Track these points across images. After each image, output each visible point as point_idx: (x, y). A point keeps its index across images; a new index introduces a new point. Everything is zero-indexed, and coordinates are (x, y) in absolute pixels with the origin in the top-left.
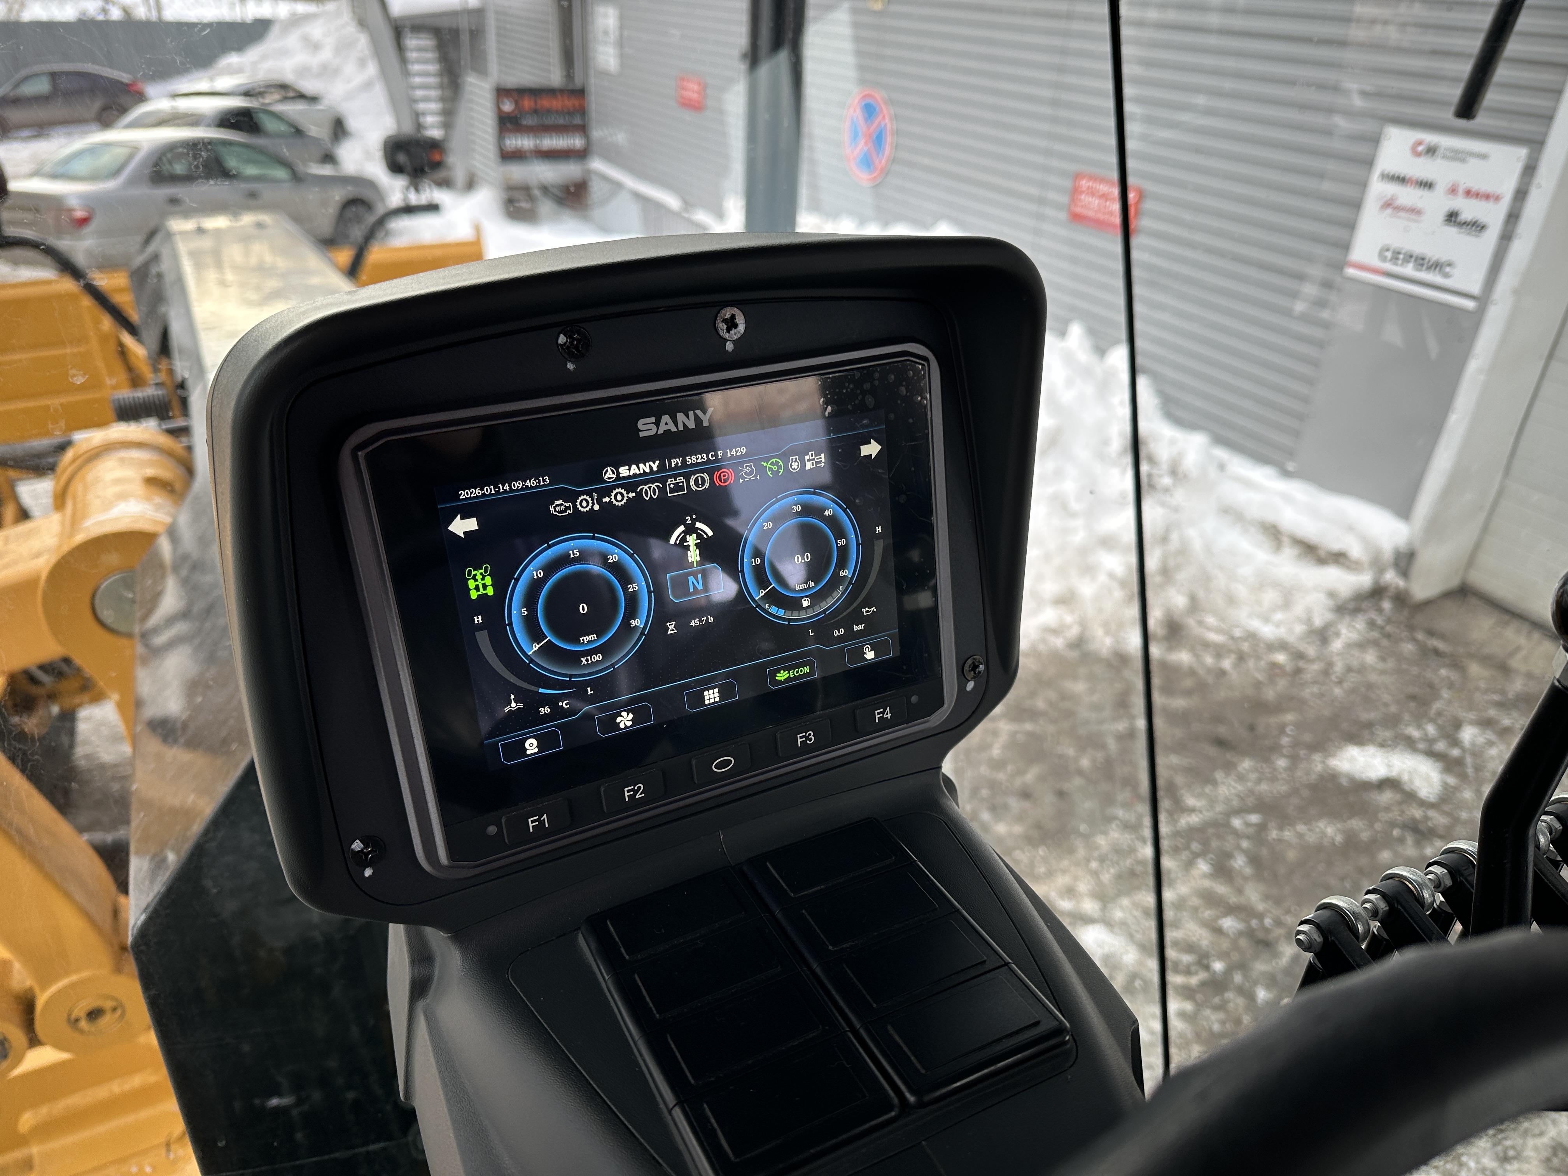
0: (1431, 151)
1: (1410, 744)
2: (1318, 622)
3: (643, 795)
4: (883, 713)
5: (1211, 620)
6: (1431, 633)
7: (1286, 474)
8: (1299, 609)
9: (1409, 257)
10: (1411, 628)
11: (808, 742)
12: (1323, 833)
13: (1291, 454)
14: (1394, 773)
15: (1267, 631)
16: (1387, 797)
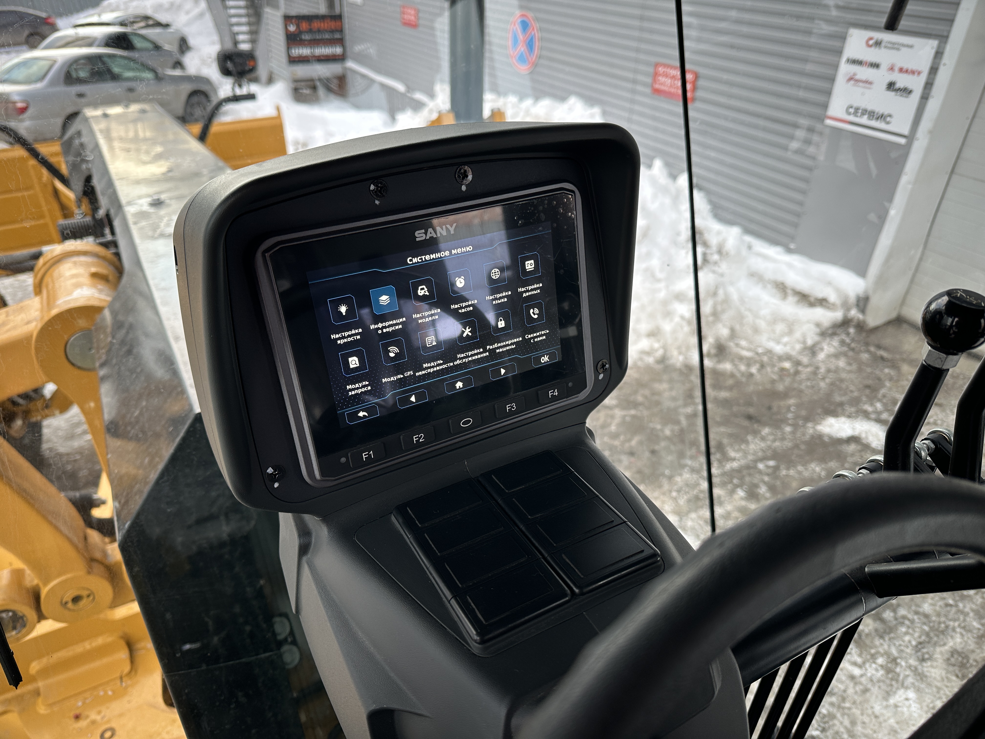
0: (878, 44)
1: (866, 415)
2: (810, 342)
3: (424, 440)
4: (553, 392)
5: (743, 343)
6: (879, 347)
7: (789, 251)
8: (798, 335)
9: (865, 112)
10: (867, 344)
11: (512, 409)
12: (814, 470)
13: (792, 238)
14: (856, 433)
15: (779, 349)
16: (852, 447)
